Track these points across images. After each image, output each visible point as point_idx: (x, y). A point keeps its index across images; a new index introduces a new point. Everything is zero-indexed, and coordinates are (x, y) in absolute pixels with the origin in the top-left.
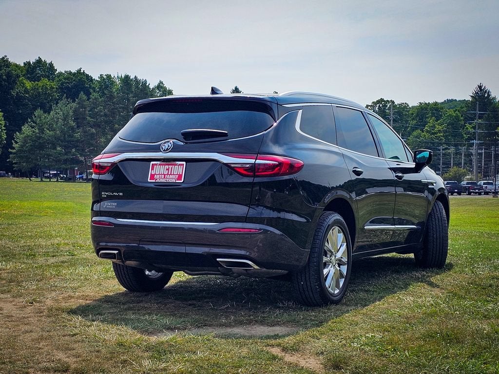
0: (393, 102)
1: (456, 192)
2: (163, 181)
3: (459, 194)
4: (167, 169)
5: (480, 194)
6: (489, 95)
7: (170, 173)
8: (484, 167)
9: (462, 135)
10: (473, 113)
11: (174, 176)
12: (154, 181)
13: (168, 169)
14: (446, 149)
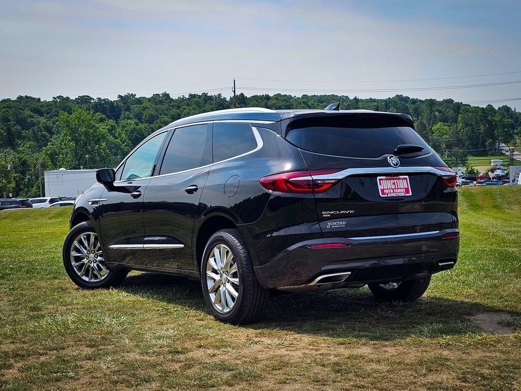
2: (394, 195)
7: (397, 188)
11: (402, 190)
12: (386, 196)
13: (394, 184)
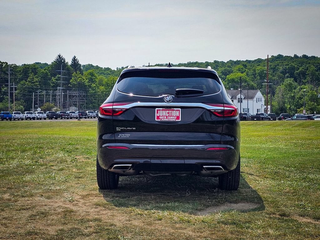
0: (7, 63)
1: (54, 118)
3: (56, 118)
4: (168, 113)
5: (68, 118)
6: (64, 61)
7: (170, 115)
8: (63, 103)
9: (50, 84)
10: (59, 72)
11: (174, 117)
12: (160, 120)
14: (41, 92)
